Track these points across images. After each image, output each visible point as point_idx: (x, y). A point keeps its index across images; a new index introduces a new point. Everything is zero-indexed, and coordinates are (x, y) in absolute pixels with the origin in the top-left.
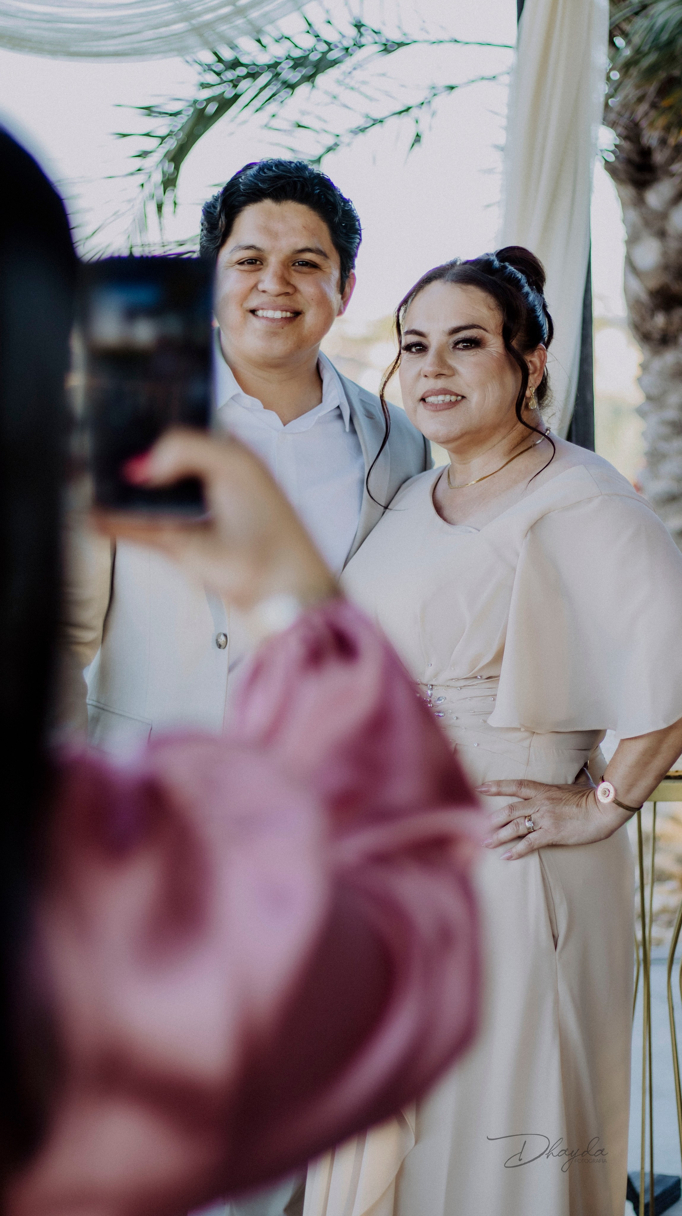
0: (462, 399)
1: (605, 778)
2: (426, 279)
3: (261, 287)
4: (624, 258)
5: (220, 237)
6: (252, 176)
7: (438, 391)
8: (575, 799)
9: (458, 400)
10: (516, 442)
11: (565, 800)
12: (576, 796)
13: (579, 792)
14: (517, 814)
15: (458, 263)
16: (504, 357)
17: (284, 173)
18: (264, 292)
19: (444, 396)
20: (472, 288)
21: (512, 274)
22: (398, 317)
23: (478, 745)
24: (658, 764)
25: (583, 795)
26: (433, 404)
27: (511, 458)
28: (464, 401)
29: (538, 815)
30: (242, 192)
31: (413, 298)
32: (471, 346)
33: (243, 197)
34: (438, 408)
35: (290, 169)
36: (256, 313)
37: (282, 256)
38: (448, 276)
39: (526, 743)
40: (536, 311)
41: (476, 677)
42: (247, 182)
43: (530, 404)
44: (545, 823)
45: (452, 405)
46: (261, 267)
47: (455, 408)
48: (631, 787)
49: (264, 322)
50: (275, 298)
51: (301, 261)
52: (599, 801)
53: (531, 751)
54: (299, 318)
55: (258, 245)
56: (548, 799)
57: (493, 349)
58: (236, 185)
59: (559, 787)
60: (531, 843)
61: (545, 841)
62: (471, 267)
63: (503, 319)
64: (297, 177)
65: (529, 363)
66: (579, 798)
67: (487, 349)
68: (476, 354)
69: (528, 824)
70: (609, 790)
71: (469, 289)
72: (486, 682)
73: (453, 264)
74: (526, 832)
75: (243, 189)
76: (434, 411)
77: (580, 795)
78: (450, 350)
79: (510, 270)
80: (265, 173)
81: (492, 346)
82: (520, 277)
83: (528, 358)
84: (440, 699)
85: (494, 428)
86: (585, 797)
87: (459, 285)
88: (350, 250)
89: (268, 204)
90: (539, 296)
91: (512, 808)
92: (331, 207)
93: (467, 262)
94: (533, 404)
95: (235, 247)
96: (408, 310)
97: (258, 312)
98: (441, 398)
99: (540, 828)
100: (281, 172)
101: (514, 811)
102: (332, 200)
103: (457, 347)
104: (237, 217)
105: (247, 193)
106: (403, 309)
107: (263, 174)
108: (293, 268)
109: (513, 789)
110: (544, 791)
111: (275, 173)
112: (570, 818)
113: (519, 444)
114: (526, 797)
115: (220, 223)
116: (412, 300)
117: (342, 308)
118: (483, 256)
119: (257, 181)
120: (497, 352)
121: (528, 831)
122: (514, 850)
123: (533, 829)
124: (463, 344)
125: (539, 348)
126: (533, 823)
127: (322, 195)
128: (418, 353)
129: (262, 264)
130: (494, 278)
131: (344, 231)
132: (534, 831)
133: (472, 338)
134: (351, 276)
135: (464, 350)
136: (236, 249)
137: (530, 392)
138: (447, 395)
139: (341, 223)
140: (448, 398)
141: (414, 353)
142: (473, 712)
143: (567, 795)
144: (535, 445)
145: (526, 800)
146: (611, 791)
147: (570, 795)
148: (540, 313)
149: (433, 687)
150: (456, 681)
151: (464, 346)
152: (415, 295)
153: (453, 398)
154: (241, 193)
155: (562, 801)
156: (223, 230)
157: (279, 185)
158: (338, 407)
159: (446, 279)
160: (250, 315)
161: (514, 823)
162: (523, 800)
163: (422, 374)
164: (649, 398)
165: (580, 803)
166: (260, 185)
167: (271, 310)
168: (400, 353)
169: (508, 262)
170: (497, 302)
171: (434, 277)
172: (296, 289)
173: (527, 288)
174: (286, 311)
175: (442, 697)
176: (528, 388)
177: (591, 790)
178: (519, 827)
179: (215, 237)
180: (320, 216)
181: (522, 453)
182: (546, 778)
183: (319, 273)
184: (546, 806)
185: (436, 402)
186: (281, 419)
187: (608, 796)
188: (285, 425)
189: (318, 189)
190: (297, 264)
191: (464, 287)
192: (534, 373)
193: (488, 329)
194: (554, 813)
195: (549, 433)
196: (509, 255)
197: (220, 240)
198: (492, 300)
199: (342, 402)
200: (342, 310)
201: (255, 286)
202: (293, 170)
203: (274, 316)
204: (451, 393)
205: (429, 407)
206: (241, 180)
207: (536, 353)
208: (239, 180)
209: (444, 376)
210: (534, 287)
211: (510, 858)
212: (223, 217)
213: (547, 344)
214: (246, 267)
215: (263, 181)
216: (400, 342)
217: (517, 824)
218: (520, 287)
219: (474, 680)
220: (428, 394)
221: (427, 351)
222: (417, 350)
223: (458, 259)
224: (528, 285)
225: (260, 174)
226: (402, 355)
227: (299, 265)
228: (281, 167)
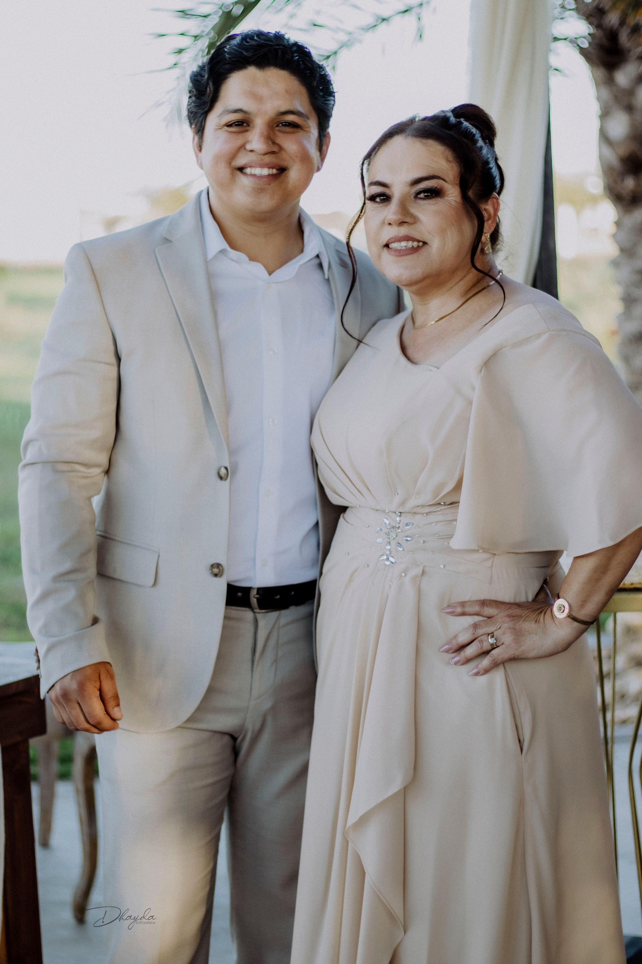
0: (423, 245)
1: (561, 595)
2: (389, 134)
3: (248, 147)
4: (599, 131)
5: (208, 102)
6: (235, 46)
7: (401, 237)
8: (534, 616)
9: (419, 246)
10: (471, 284)
11: (525, 617)
12: (534, 613)
13: (538, 609)
14: (480, 631)
15: (417, 119)
16: (461, 205)
17: (266, 42)
18: (252, 151)
19: (406, 242)
20: (431, 142)
21: (467, 129)
22: (362, 170)
23: (444, 566)
24: (608, 580)
25: (541, 612)
26: (396, 250)
27: (467, 298)
28: (426, 246)
29: (500, 631)
30: (227, 60)
31: (376, 152)
32: (432, 195)
33: (229, 65)
34: (401, 253)
35: (270, 38)
36: (244, 171)
37: (267, 118)
38: (409, 131)
39: (489, 563)
40: (490, 163)
41: (439, 504)
42: (232, 51)
43: (485, 249)
44: (507, 639)
45: (415, 250)
46: (248, 128)
47: (417, 253)
48: (584, 602)
49: (251, 179)
50: (263, 157)
51: (284, 122)
52: (556, 617)
53: (493, 570)
54: (284, 174)
55: (245, 108)
56: (509, 616)
57: (451, 198)
58: (222, 54)
59: (518, 605)
60: (495, 659)
61: (506, 656)
62: (430, 122)
63: (461, 171)
64: (278, 45)
65: (484, 211)
66: (537, 615)
67: (446, 198)
68: (436, 203)
69: (491, 641)
70: (564, 606)
71: (429, 143)
72: (448, 508)
73: (412, 121)
74: (489, 648)
75: (228, 58)
76: (397, 256)
77: (539, 611)
78: (411, 199)
79: (466, 125)
80: (248, 42)
81: (450, 196)
82: (475, 132)
83: (483, 206)
84: (408, 524)
85: (454, 271)
86: (543, 613)
87: (419, 139)
88: (326, 111)
89: (252, 70)
90: (492, 149)
91: (476, 627)
92: (309, 72)
93: (425, 119)
94: (488, 248)
95: (223, 111)
96: (371, 163)
97: (246, 170)
98: (404, 244)
99: (503, 644)
100: (262, 41)
101: (478, 629)
102: (309, 65)
103: (419, 196)
104: (222, 84)
105: (232, 61)
106: (366, 162)
107: (246, 44)
108: (277, 128)
109: (476, 608)
110: (505, 609)
111: (257, 42)
112: (530, 634)
113: (474, 286)
114: (489, 616)
115: (208, 89)
116: (375, 154)
117: (320, 165)
118: (438, 113)
119: (242, 49)
120: (455, 201)
121: (492, 647)
122: (480, 666)
123: (496, 645)
124: (424, 194)
125: (493, 196)
126: (496, 639)
127: (301, 61)
128: (382, 203)
129: (248, 125)
130: (451, 133)
131: (321, 94)
132: (497, 647)
133: (433, 188)
134: (328, 136)
135: (425, 199)
136: (223, 113)
137: (486, 237)
138: (409, 241)
139: (319, 87)
140: (410, 244)
141: (378, 203)
142: (438, 536)
143: (527, 612)
144: (488, 286)
145: (489, 618)
146: (566, 607)
147: (529, 612)
148: (492, 165)
149: (402, 514)
150: (421, 507)
151: (425, 196)
152: (378, 149)
153: (415, 244)
154: (227, 62)
155: (522, 618)
156: (211, 96)
157: (262, 53)
158: (318, 256)
159: (407, 134)
160: (238, 173)
161: (478, 640)
162: (486, 619)
163: (386, 222)
164: (623, 250)
165: (538, 619)
166: (244, 53)
167: (259, 167)
168: (364, 204)
169: (463, 118)
170: (454, 155)
171: (396, 132)
172: (281, 148)
173: (480, 143)
174: (273, 168)
175: (410, 523)
176: (484, 234)
177: (549, 606)
178: (482, 643)
179: (204, 102)
180: (299, 81)
181: (476, 294)
182: (507, 596)
183: (301, 134)
184: (507, 624)
185: (399, 248)
186: (267, 270)
187: (564, 611)
188: (270, 274)
189: (297, 56)
190: (281, 125)
191: (425, 141)
192: (488, 220)
193: (447, 179)
194: (514, 629)
195: (502, 275)
196: (463, 111)
197: (208, 106)
198: (450, 153)
199: (321, 251)
200: (320, 167)
201: (242, 147)
202: (274, 39)
203: (261, 173)
204: (413, 240)
205: (393, 253)
206: (226, 50)
207: (490, 202)
208: (224, 50)
209: (406, 224)
210: (487, 141)
211: (477, 674)
212: (211, 84)
213: (499, 193)
214: (233, 129)
215: (247, 50)
216: (365, 193)
217: (481, 642)
218: (475, 142)
219: (438, 506)
220: (392, 240)
221: (390, 201)
222: (381, 200)
223: (417, 115)
224: (482, 139)
225: (243, 44)
226: (366, 205)
227: (283, 125)
228: (263, 37)
